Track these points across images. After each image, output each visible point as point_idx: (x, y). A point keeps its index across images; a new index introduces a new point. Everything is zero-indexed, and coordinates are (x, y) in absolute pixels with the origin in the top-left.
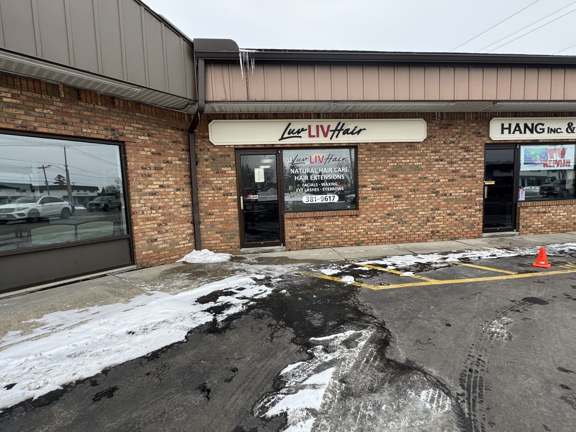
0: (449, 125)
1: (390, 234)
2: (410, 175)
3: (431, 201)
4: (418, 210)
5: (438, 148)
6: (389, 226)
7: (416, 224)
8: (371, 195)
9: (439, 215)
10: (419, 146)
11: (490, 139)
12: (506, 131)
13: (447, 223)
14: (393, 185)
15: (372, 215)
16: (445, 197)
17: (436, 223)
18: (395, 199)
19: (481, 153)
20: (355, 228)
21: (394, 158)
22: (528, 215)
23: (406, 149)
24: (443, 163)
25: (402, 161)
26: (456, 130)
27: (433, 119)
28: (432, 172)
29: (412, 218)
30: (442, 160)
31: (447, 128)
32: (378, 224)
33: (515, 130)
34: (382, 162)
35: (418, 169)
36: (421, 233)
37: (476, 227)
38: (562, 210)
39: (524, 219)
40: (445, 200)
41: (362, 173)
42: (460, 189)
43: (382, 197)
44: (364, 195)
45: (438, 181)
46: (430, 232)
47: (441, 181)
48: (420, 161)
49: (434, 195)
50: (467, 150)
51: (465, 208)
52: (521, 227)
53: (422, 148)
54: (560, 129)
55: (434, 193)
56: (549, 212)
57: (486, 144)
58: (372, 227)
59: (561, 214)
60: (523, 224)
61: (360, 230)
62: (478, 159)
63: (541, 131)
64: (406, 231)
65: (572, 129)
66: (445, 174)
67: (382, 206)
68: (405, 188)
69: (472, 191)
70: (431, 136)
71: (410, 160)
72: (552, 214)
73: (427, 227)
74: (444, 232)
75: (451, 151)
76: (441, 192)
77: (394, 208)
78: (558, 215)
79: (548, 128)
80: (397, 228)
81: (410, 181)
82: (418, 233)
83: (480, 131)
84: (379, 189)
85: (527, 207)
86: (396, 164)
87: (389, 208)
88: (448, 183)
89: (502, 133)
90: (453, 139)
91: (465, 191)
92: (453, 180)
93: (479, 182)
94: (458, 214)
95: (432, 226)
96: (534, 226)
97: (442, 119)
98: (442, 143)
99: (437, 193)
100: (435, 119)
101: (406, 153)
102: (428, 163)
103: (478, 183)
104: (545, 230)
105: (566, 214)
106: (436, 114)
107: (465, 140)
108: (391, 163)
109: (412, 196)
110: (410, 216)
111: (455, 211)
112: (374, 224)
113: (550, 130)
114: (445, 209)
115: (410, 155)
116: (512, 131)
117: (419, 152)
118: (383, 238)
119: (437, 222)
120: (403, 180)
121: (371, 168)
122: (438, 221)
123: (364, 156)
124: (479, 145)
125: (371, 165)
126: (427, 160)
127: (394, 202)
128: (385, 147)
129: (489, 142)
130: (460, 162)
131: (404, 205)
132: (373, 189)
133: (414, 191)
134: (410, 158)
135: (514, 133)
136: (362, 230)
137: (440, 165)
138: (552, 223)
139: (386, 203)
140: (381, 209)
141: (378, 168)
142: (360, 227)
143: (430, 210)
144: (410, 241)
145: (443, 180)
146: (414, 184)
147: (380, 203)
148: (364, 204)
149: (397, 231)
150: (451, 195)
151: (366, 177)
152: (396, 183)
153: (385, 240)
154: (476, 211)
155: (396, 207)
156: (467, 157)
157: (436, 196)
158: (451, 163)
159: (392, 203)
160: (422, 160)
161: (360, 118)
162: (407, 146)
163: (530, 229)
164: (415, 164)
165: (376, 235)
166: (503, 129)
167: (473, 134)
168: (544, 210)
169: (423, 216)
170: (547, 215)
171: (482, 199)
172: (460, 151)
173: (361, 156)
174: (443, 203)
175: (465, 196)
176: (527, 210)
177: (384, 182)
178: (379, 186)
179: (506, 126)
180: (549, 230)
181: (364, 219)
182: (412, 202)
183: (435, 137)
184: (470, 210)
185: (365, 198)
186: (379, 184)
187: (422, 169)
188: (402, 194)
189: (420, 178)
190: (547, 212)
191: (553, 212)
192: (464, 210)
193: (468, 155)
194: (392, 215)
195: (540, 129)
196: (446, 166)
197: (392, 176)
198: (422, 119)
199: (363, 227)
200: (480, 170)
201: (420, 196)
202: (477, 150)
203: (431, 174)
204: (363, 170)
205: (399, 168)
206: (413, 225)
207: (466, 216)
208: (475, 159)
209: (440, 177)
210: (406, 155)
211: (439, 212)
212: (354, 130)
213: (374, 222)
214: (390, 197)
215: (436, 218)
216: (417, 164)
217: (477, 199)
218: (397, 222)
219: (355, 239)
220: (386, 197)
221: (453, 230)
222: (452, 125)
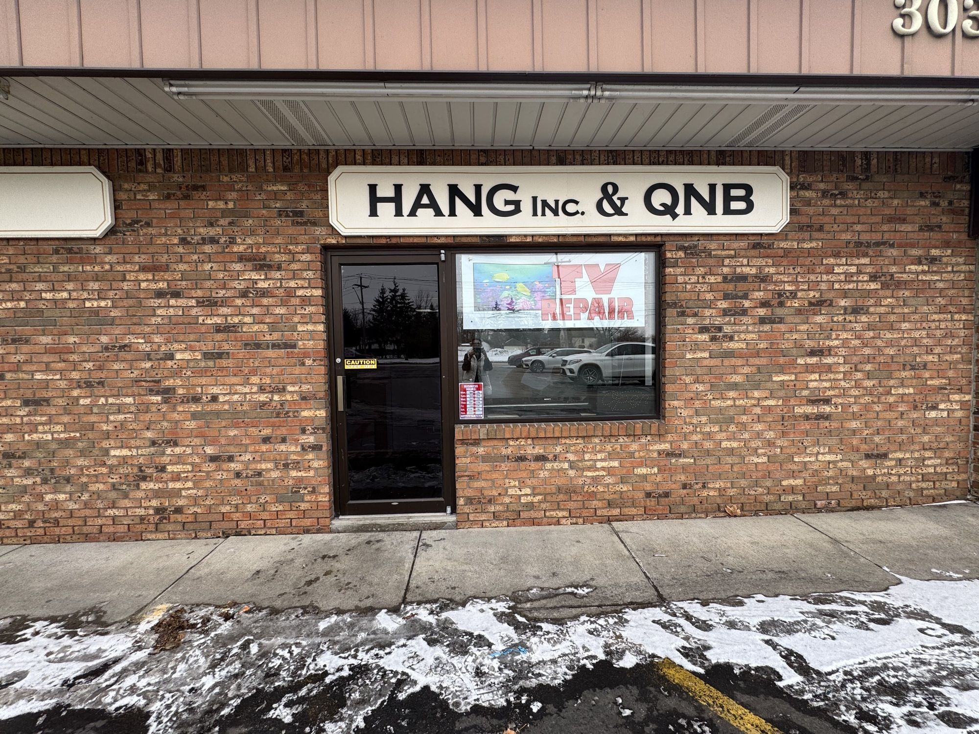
0: (196, 188)
3: (147, 417)
4: (105, 444)
5: (164, 258)
7: (101, 487)
9: (179, 459)
10: (98, 249)
11: (334, 231)
12: (386, 210)
13: (208, 484)
14: (17, 368)
16: (194, 407)
17: (171, 485)
18: (27, 409)
19: (310, 274)
21: (14, 286)
22: (483, 467)
23: (54, 258)
24: (181, 302)
25: (44, 295)
26: (221, 205)
27: (140, 171)
28: (147, 329)
30: (177, 295)
31: (186, 197)
33: (417, 205)
36: (121, 512)
37: (307, 498)
38: (600, 452)
39: (471, 477)
40: (195, 416)
42: (247, 382)
45: (170, 357)
46: (151, 512)
47: (178, 356)
48: (101, 295)
49: (159, 398)
50: (262, 264)
51: (266, 440)
52: (461, 502)
53: (108, 258)
54: (577, 202)
55: (158, 393)
56: (555, 458)
57: (326, 248)
59: (599, 465)
60: (469, 493)
62: (300, 293)
63: (511, 208)
65: (618, 203)
66: (192, 337)
68: (58, 377)
69: (284, 389)
70: (137, 222)
71: (70, 292)
72: (566, 465)
73: (140, 494)
74: (199, 511)
75: (207, 267)
76: (181, 391)
77: (27, 437)
78: (589, 469)
79: (535, 199)
81: (74, 357)
82: (110, 512)
83: (304, 205)
85: (477, 442)
86: (22, 304)
88: (203, 364)
89: (373, 213)
90: (212, 232)
91: (262, 390)
92: (220, 356)
93: (308, 362)
94: (242, 458)
95: (157, 494)
96: (507, 500)
97: (169, 168)
98: (176, 241)
99: (167, 393)
100: (147, 171)
102: (131, 302)
103: (303, 364)
104: (547, 514)
105: (616, 464)
106: (149, 155)
107: (253, 233)
111: (232, 448)
113: (542, 207)
114: (197, 441)
115: (69, 278)
116: (407, 207)
117: (97, 268)
119: (173, 480)
122: (177, 477)
124: (300, 248)
126: (128, 295)
127: (25, 419)
129: (334, 241)
130: (239, 302)
131: (59, 428)
133: (89, 385)
134: (70, 286)
135: (413, 213)
137: (171, 310)
138: (570, 491)
143: (148, 443)
145: (187, 356)
150: (214, 399)
154: (303, 449)
155: (31, 432)
156: (262, 285)
157: (166, 401)
158: (210, 303)
160: (111, 294)
162: (57, 252)
163: (492, 509)
164: (88, 304)
166: (374, 200)
167: (280, 215)
168: (539, 450)
169: (124, 460)
170: (548, 465)
171: (322, 413)
172: (238, 267)
174: (193, 424)
175: (263, 405)
176: (481, 450)
179: (386, 190)
180: (560, 514)
182: (85, 419)
183: (148, 224)
184: (283, 447)
187: (112, 322)
188: (50, 394)
189: (106, 349)
190: (550, 457)
191: (571, 457)
192: (264, 448)
193: (266, 279)
194: (20, 457)
195: (507, 203)
196: (194, 312)
197: (14, 341)
200: (310, 327)
202: (295, 266)
203: (144, 335)
206: (93, 487)
207: (270, 465)
208: (290, 293)
209: (176, 346)
210: (53, 277)
211: (178, 450)
215: (169, 468)
216: (95, 304)
217: (305, 413)
221: (228, 508)
222: (203, 188)
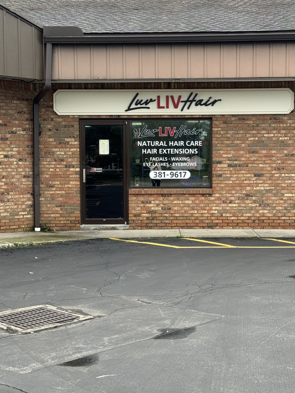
1: (249, 218)
2: (273, 152)
6: (247, 208)
8: (226, 172)
15: (228, 195)
20: (207, 208)
29: (277, 200)
32: (234, 205)
34: (240, 135)
35: (284, 144)
41: (217, 148)
43: (240, 176)
44: (219, 172)
58: (228, 208)
61: (214, 212)
64: (269, 215)
67: (240, 185)
80: (257, 211)
84: (236, 165)
87: (248, 188)
101: (270, 126)
108: (251, 137)
109: (276, 175)
110: (273, 198)
112: (230, 205)
118: (241, 222)
120: (266, 156)
121: (228, 142)
123: (220, 129)
125: (228, 139)
128: (244, 119)
132: (230, 166)
136: (216, 212)
139: (245, 182)
140: (238, 188)
141: (236, 142)
142: (214, 208)
144: (274, 227)
146: (279, 162)
147: (237, 182)
148: (219, 182)
149: (258, 215)
151: (222, 152)
152: (257, 160)
153: (242, 225)
159: (252, 182)
161: (216, 88)
165: (233, 218)
173: (216, 129)
177: (243, 159)
178: (237, 162)
181: (219, 199)
185: (220, 176)
186: (236, 160)
198: (288, 89)
199: (217, 208)
201: (286, 175)
204: (218, 145)
205: (261, 143)
212: (208, 100)
213: (230, 203)
214: (249, 175)
218: (258, 205)
219: (207, 221)
220: (245, 175)
